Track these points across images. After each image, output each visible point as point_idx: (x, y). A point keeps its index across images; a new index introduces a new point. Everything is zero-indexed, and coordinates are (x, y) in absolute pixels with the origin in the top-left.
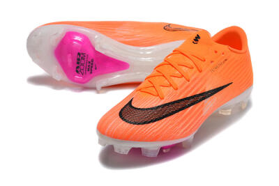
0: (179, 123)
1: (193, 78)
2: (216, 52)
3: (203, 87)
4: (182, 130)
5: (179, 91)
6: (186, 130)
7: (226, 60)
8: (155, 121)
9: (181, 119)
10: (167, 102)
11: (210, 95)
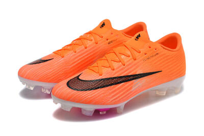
0: (110, 94)
1: (128, 63)
2: (150, 47)
3: (135, 71)
4: (112, 99)
5: (114, 71)
6: (116, 99)
7: (157, 54)
8: (91, 90)
9: (112, 91)
10: (104, 78)
11: (140, 77)
